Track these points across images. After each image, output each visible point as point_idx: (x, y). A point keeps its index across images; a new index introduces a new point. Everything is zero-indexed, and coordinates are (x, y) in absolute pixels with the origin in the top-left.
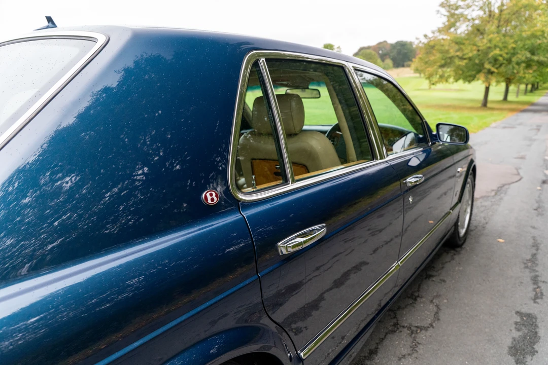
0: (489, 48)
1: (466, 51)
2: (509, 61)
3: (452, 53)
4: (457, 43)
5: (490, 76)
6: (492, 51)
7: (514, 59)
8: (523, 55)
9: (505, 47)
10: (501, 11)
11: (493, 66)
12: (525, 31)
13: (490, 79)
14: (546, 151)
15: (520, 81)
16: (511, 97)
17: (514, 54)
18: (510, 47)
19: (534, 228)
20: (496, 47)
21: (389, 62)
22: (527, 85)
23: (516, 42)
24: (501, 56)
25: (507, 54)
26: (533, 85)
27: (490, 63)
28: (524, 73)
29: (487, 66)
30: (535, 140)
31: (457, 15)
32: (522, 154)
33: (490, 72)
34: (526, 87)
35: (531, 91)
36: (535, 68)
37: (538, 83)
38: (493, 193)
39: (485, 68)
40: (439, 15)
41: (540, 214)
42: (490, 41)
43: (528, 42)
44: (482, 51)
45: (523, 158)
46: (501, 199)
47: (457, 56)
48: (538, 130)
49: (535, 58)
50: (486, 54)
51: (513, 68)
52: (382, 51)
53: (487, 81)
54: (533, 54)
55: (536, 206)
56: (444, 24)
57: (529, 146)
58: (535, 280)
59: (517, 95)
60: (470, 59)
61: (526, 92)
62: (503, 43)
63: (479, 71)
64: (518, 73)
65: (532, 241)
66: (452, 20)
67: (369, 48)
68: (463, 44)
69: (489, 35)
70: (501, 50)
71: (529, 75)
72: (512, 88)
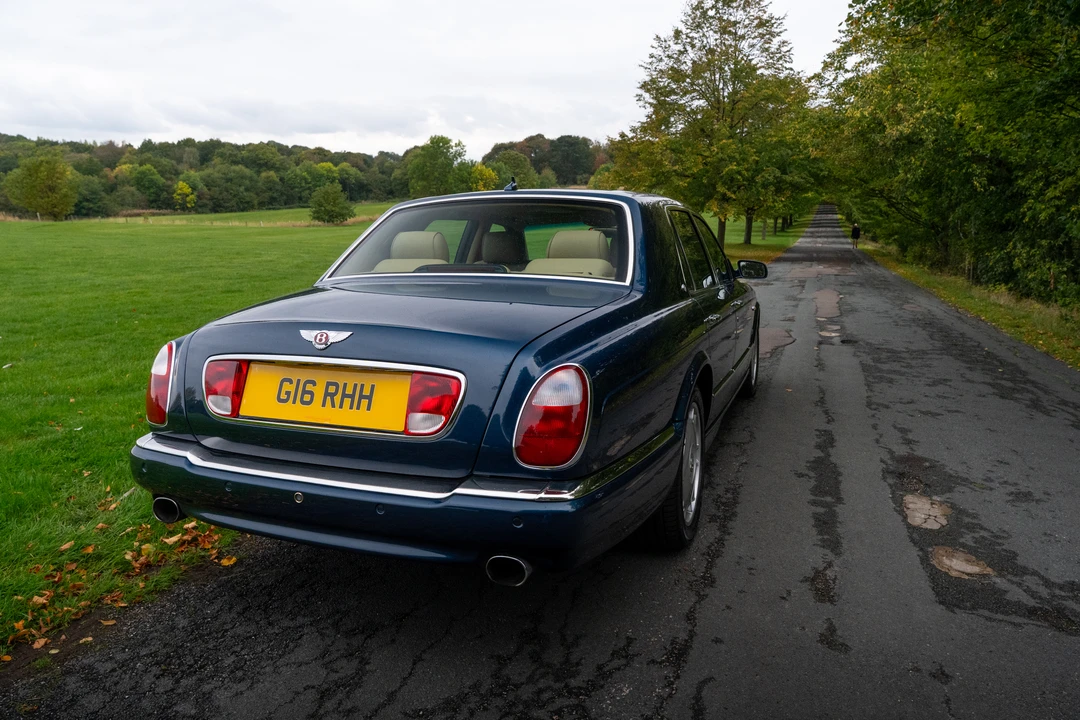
0: (722, 160)
1: (688, 164)
2: (751, 180)
3: (668, 166)
4: (673, 150)
5: (726, 205)
6: (727, 166)
7: (758, 179)
8: (771, 173)
9: (744, 160)
10: (734, 103)
11: (728, 189)
12: (770, 136)
13: (727, 210)
14: (817, 311)
15: (767, 212)
16: (756, 240)
17: (758, 171)
18: (751, 159)
19: (817, 380)
20: (732, 159)
21: (548, 173)
22: (776, 219)
23: (758, 152)
24: (739, 173)
25: (747, 170)
26: (784, 219)
27: (724, 183)
28: (774, 201)
29: (721, 189)
30: (800, 300)
31: (670, 104)
32: (790, 315)
33: (725, 199)
34: (776, 223)
35: (783, 230)
36: (788, 193)
37: (791, 216)
38: (768, 355)
39: (718, 192)
40: (641, 103)
41: (822, 369)
42: (722, 149)
43: (776, 153)
44: (711, 163)
45: (791, 320)
46: (778, 359)
47: (675, 171)
48: (803, 287)
49: (788, 178)
50: (718, 170)
51: (758, 192)
52: (536, 153)
53: (723, 212)
54: (784, 172)
55: (816, 363)
56: (648, 116)
57: (796, 306)
58: (826, 412)
59: (764, 236)
60: (693, 176)
61: (776, 231)
62: (740, 154)
63: (709, 197)
64: (765, 201)
65: (817, 389)
66: (663, 113)
67: (512, 146)
68: (683, 152)
69: (720, 140)
70: (738, 164)
71: (780, 204)
72: (757, 224)
